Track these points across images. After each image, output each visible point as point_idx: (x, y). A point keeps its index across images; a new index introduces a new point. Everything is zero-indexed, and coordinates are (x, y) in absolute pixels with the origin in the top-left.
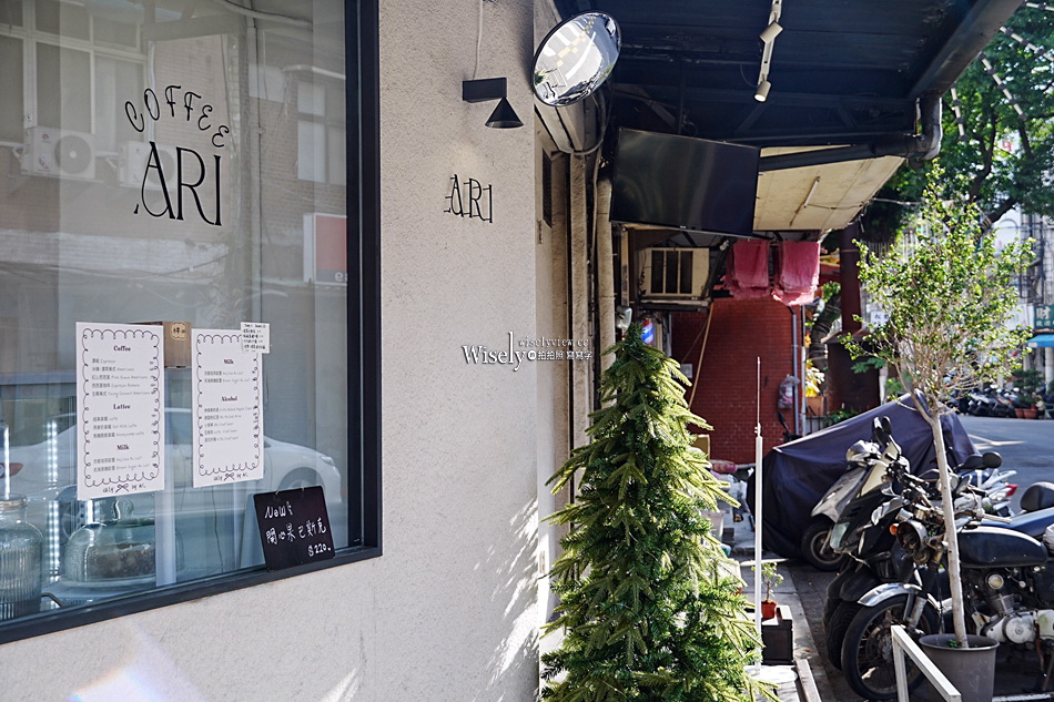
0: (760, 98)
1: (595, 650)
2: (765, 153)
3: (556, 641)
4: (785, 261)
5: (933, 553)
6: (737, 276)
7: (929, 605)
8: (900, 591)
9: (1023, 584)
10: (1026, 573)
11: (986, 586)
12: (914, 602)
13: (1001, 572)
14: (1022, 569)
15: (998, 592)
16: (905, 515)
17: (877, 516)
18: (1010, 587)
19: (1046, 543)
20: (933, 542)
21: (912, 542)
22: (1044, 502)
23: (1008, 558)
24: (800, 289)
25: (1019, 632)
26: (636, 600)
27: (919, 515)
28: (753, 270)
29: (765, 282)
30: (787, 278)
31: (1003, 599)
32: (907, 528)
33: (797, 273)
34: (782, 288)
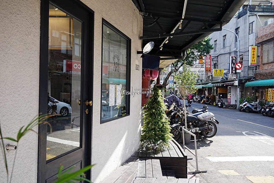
0: (161, 50)
1: (151, 129)
2: (161, 57)
3: (142, 129)
4: (153, 73)
5: (182, 119)
6: (145, 75)
7: (181, 127)
8: (177, 125)
9: (194, 124)
10: (195, 122)
11: (189, 124)
12: (179, 127)
13: (191, 122)
14: (194, 122)
15: (191, 125)
16: (178, 114)
17: (172, 114)
18: (192, 124)
19: (198, 118)
20: (182, 118)
21: (179, 117)
22: (196, 112)
23: (192, 120)
24: (155, 77)
25: (194, 131)
26: (156, 123)
27: (180, 114)
28: (148, 74)
29: (149, 76)
30: (153, 75)
31: (191, 126)
32: (178, 115)
33: (155, 75)
34: (152, 77)
